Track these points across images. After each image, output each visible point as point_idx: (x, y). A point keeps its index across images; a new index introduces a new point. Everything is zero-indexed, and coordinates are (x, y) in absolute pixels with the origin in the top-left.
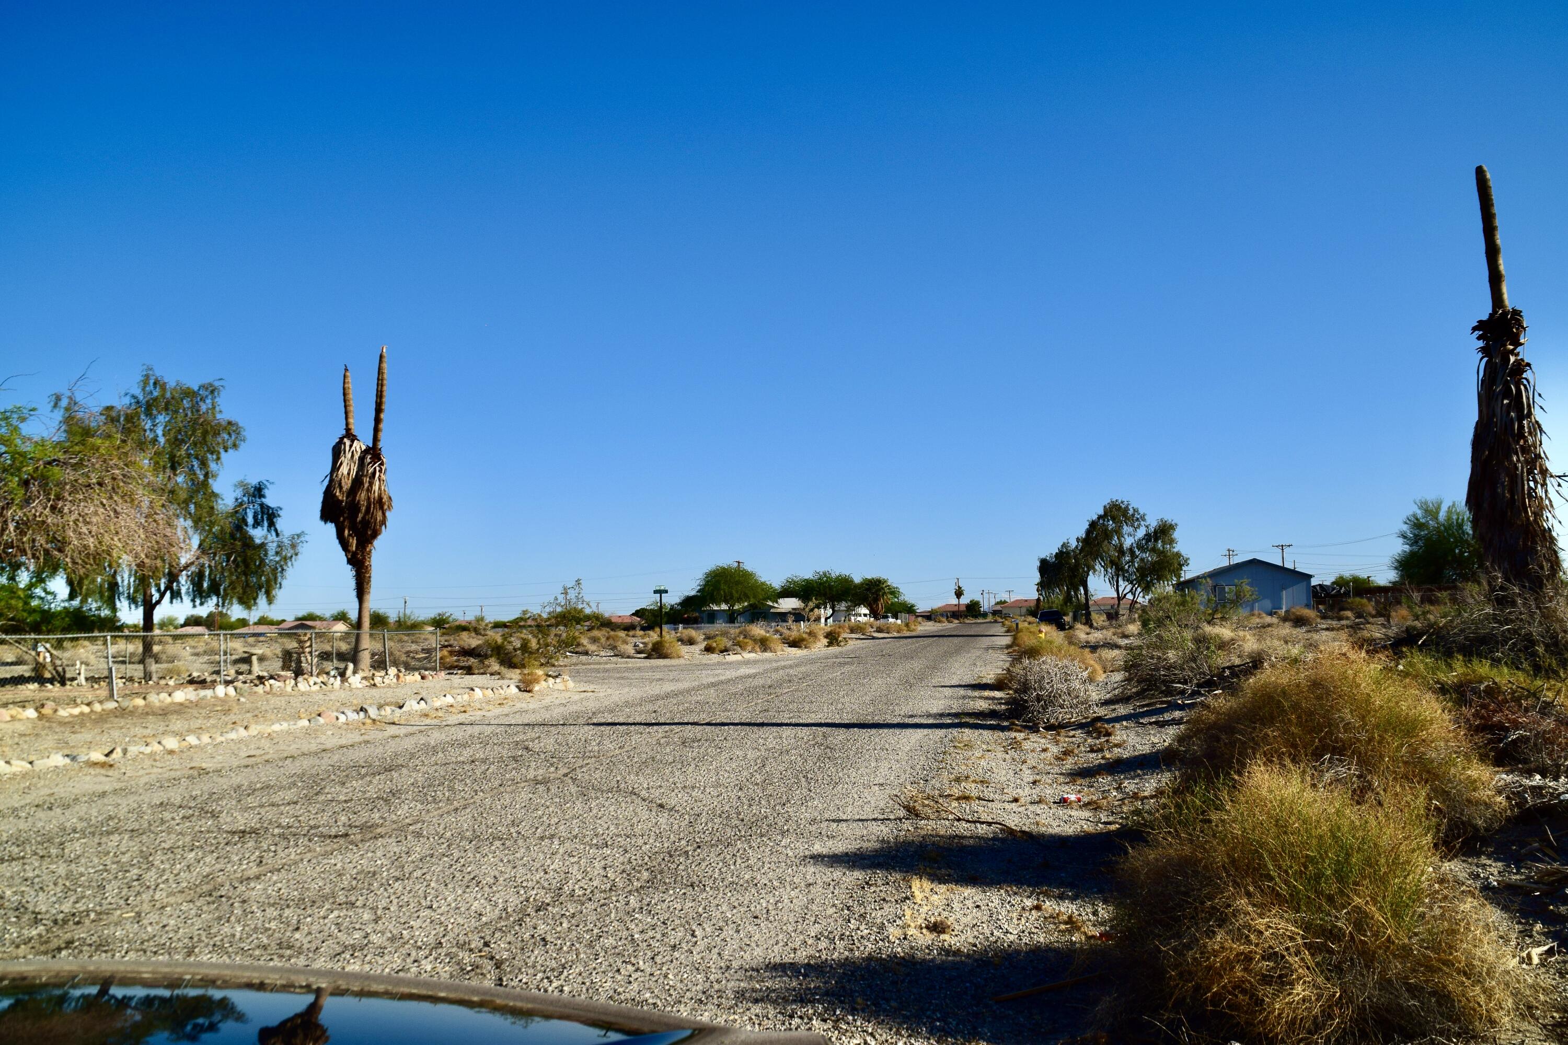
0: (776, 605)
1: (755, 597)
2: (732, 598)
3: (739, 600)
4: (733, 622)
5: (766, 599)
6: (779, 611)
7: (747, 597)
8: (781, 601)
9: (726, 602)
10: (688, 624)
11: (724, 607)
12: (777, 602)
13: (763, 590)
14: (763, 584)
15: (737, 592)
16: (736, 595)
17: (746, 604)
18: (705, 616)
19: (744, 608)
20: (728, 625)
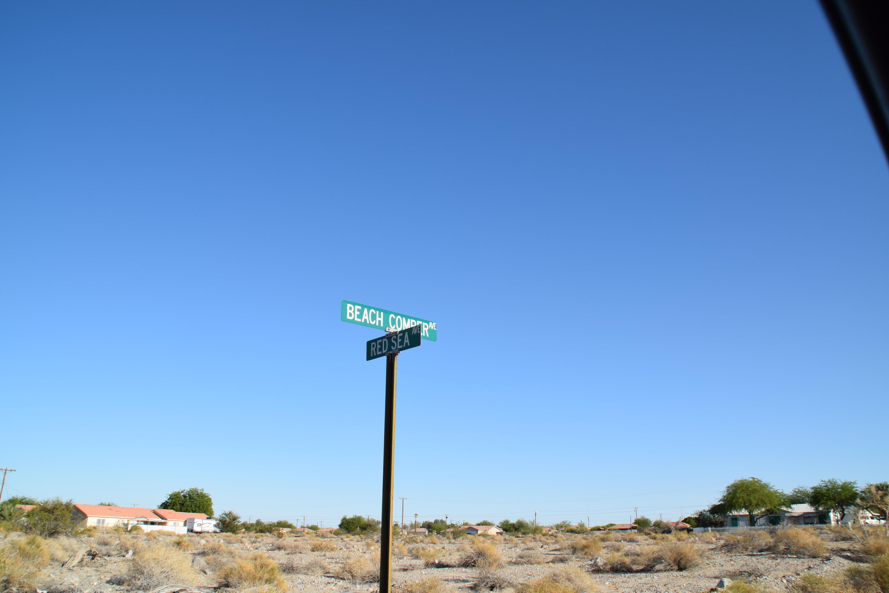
0: (790, 510)
1: (771, 503)
2: (750, 504)
3: (757, 506)
4: (754, 525)
5: (780, 505)
6: (793, 514)
7: (764, 503)
8: (793, 506)
9: (746, 508)
10: (716, 526)
11: (744, 512)
12: (790, 508)
13: (777, 497)
14: (776, 492)
15: (755, 499)
16: (754, 502)
17: (763, 510)
18: (729, 520)
19: (762, 513)
20: (749, 527)
